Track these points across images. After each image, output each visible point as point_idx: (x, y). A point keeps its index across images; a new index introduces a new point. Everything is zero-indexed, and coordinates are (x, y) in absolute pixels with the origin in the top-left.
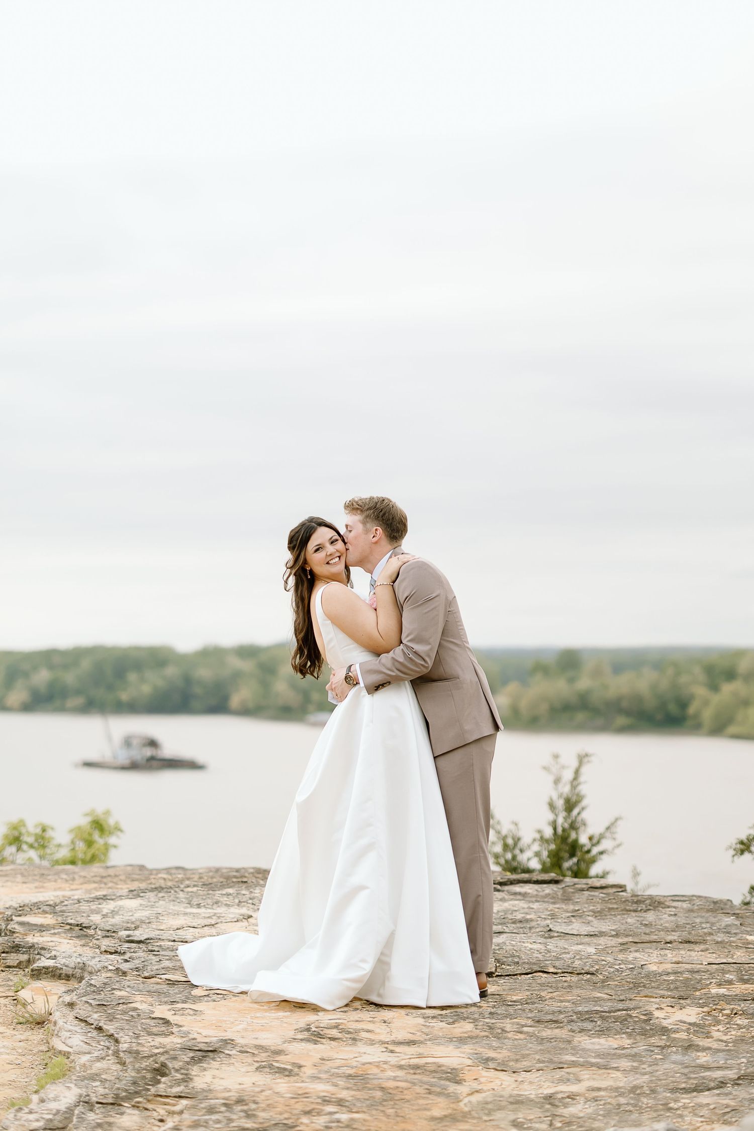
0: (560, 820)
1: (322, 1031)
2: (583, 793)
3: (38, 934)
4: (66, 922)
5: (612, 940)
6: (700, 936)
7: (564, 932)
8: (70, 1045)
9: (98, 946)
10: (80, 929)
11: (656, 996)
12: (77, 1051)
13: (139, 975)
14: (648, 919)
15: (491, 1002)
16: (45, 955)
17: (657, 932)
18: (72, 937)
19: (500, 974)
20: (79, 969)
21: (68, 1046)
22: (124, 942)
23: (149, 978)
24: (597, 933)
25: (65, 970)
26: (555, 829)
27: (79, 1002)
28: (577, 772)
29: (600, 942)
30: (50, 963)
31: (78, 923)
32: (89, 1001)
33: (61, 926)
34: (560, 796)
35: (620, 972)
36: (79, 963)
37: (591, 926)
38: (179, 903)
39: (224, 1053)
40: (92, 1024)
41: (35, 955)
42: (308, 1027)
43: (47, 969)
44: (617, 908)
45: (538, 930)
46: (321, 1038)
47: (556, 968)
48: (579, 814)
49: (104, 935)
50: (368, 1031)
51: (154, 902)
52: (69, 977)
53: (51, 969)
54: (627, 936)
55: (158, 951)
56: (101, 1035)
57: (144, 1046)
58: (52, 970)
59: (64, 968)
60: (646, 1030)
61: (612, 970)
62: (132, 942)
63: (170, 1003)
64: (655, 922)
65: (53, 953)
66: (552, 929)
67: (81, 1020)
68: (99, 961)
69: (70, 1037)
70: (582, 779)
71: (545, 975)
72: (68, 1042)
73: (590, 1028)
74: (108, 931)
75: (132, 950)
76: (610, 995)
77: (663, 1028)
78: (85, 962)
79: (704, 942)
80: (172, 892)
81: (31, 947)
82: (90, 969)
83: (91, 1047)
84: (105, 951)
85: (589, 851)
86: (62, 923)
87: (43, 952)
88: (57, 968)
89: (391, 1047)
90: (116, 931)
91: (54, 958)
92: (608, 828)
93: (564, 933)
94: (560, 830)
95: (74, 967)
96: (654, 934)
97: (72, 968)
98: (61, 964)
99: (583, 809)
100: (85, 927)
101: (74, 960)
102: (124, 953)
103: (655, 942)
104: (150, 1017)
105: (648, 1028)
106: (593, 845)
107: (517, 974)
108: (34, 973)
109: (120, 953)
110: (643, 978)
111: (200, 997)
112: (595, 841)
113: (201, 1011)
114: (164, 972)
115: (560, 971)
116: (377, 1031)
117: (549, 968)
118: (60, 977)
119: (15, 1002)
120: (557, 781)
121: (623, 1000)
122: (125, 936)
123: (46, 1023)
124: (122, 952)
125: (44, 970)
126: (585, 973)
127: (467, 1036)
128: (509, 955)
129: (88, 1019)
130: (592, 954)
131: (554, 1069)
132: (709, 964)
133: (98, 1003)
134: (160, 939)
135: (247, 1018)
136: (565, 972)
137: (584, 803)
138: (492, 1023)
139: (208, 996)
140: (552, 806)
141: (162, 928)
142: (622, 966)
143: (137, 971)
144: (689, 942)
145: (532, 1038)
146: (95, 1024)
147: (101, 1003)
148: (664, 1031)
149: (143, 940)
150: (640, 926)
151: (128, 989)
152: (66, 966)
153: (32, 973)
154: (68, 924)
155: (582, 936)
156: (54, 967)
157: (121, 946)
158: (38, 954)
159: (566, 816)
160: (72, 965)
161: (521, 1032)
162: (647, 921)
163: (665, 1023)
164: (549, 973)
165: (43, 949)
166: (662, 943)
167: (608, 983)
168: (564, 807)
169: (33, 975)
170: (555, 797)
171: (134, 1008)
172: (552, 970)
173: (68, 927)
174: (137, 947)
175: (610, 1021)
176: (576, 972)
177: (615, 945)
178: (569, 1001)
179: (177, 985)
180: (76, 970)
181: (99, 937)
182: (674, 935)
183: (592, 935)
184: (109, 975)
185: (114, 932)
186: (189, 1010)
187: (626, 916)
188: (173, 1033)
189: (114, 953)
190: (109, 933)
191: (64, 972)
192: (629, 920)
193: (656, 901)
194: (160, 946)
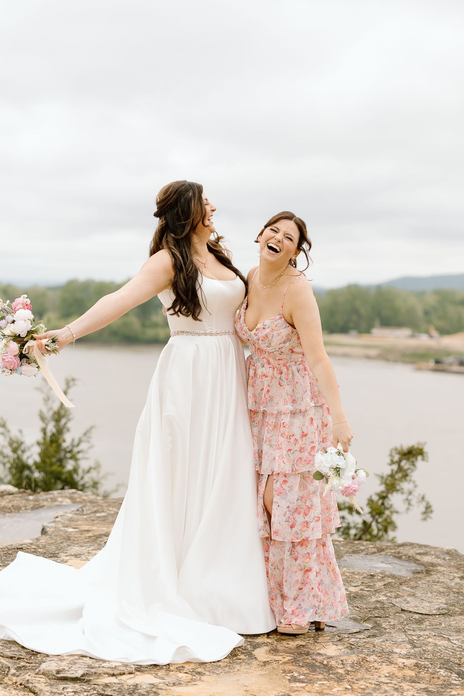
0: (50, 428)
7: (417, 611)
34: (49, 410)
48: (65, 424)
49: (16, 667)
62: (65, 679)
64: (462, 589)
66: (404, 609)
74: (11, 658)
90: (22, 657)
92: (85, 434)
93: (417, 613)
94: (49, 434)
99: (68, 420)
106: (74, 446)
122: (54, 673)
134: (96, 673)
140: (42, 417)
149: (79, 676)
155: (437, 616)
159: (54, 425)
168: (53, 418)
170: (44, 411)
192: (436, 587)
193: (409, 557)
194: (107, 685)
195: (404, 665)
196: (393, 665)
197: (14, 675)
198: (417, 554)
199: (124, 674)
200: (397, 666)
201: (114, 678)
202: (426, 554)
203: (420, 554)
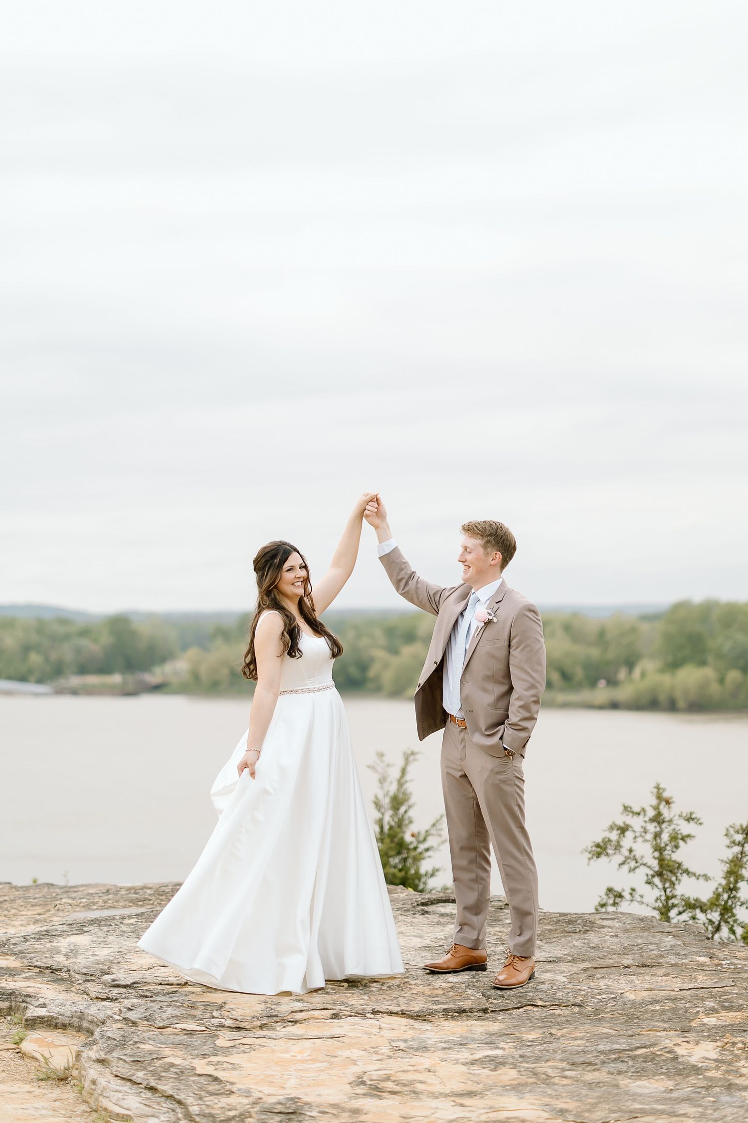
0: (387, 818)
1: (378, 1084)
2: (409, 791)
3: (10, 979)
4: (33, 965)
5: (572, 966)
6: (653, 959)
8: (125, 1106)
9: (83, 992)
10: (51, 972)
11: (660, 1029)
12: (138, 1114)
13: (151, 1025)
14: (593, 941)
15: (510, 1042)
16: (33, 1003)
17: (610, 955)
18: (49, 981)
19: (494, 1009)
20: (76, 1017)
21: (124, 1108)
22: (110, 986)
23: (163, 1028)
24: (554, 959)
25: (61, 1020)
26: (382, 827)
27: (111, 1059)
28: (404, 771)
29: (562, 969)
30: (42, 1012)
31: (46, 965)
32: (121, 1057)
33: (29, 969)
34: (386, 795)
35: (605, 1003)
36: (76, 1012)
37: (544, 951)
38: (127, 937)
39: (306, 1115)
40: (141, 1084)
41: (20, 1002)
42: (360, 1080)
43: (42, 1019)
44: (556, 930)
45: (497, 957)
46: (380, 1092)
47: (543, 1001)
48: (406, 812)
49: (84, 979)
50: (422, 1082)
51: (104, 938)
52: (66, 1026)
53: (46, 1019)
54: (583, 961)
55: (151, 997)
56: (156, 1095)
57: (213, 1108)
58: (48, 1020)
59: (60, 1017)
60: (680, 1070)
61: (596, 1000)
62: (118, 986)
63: (201, 1056)
64: (602, 945)
65: (41, 1001)
67: (123, 1079)
68: (98, 1010)
69: (123, 1099)
70: (408, 777)
71: (536, 1009)
72: (122, 1103)
73: (625, 1069)
74: (85, 974)
75: (124, 996)
76: (616, 1030)
77: (694, 1066)
78: (82, 1011)
79: (659, 965)
80: (113, 924)
81: (11, 994)
82: (90, 1018)
83: (154, 1110)
84: (97, 998)
85: (415, 848)
86: (30, 966)
87: (28, 999)
88: (52, 1017)
89: (459, 1100)
90: (94, 974)
91: (44, 1006)
92: (434, 825)
94: (386, 828)
95: (71, 1016)
96: (608, 958)
97: (69, 1017)
98: (56, 1013)
99: (410, 807)
100: (55, 970)
101: (70, 1009)
102: (116, 999)
103: (613, 967)
104: (195, 1074)
105: (681, 1067)
106: (419, 842)
107: (510, 1009)
108: (28, 1023)
109: (112, 999)
110: (629, 1008)
111: (227, 1047)
112: (421, 838)
113: (238, 1064)
114: (176, 1021)
115: (548, 1004)
116: (429, 1081)
117: (537, 1001)
118: (56, 1026)
119: (20, 1055)
120: (382, 780)
121: (632, 1036)
122: (110, 980)
123: (69, 1079)
124: (114, 998)
125: (39, 1019)
126: (573, 1005)
127: (516, 1083)
128: (489, 988)
129: (133, 1078)
130: (566, 983)
131: (630, 1119)
132: (681, 990)
133: (132, 1059)
134: (146, 982)
135: (291, 1071)
136: (553, 1005)
137: (411, 802)
138: (532, 1068)
139: (234, 1046)
140: (378, 805)
141: (134, 969)
142: (604, 996)
143: (146, 1020)
144: (646, 966)
145: (579, 1082)
146: (145, 1083)
147: (136, 1059)
148: (696, 1070)
149: (129, 984)
150: (588, 949)
151: (151, 1042)
152: (61, 1015)
153: (26, 1023)
154: (36, 966)
156: (49, 1016)
157: (111, 992)
158: (23, 1001)
159: (392, 814)
160: (69, 1014)
161: (566, 1077)
162: (593, 943)
163: (693, 1060)
164: (538, 1006)
165: (28, 996)
166: (621, 967)
167: (601, 1015)
168: (390, 806)
169: (28, 1025)
170: (380, 796)
171: (171, 1063)
172: (540, 1003)
173: (37, 970)
174: (127, 992)
175: (640, 1060)
176: (564, 1005)
177: (578, 972)
178: (582, 1039)
179: (195, 1035)
180: (74, 1019)
181: (80, 982)
182: (628, 959)
183: (550, 961)
184: (119, 1025)
185: (91, 975)
186: (226, 1064)
187: (570, 939)
188: (233, 1092)
189: (106, 999)
190: (89, 977)
191: (60, 1021)
192: (575, 942)
193: (587, 921)
194: (149, 990)
195: (440, 987)
196: (429, 987)
197: (79, 984)
198: (601, 919)
199: (172, 985)
200: (432, 987)
201: (160, 986)
202: (613, 919)
203: (603, 919)
